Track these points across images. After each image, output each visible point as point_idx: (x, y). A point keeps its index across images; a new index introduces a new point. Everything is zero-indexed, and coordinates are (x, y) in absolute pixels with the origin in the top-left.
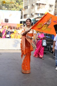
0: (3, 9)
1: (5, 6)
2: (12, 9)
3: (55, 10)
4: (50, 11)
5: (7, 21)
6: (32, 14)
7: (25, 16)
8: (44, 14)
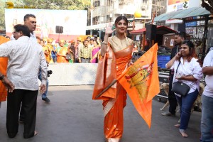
0: (51, 7)
1: (55, 2)
2: (68, 8)
3: (154, 7)
4: (143, 9)
5: (59, 30)
6: (108, 16)
7: (96, 19)
8: (133, 16)
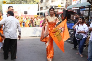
0: (22, 3)
1: (24, 1)
2: (30, 3)
3: (66, 2)
4: (62, 4)
5: (26, 13)
6: (47, 7)
7: (41, 8)
8: (57, 6)
